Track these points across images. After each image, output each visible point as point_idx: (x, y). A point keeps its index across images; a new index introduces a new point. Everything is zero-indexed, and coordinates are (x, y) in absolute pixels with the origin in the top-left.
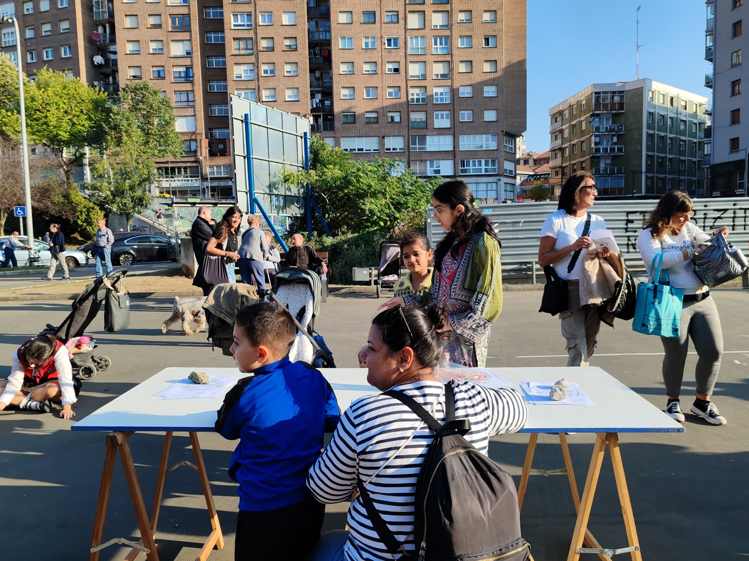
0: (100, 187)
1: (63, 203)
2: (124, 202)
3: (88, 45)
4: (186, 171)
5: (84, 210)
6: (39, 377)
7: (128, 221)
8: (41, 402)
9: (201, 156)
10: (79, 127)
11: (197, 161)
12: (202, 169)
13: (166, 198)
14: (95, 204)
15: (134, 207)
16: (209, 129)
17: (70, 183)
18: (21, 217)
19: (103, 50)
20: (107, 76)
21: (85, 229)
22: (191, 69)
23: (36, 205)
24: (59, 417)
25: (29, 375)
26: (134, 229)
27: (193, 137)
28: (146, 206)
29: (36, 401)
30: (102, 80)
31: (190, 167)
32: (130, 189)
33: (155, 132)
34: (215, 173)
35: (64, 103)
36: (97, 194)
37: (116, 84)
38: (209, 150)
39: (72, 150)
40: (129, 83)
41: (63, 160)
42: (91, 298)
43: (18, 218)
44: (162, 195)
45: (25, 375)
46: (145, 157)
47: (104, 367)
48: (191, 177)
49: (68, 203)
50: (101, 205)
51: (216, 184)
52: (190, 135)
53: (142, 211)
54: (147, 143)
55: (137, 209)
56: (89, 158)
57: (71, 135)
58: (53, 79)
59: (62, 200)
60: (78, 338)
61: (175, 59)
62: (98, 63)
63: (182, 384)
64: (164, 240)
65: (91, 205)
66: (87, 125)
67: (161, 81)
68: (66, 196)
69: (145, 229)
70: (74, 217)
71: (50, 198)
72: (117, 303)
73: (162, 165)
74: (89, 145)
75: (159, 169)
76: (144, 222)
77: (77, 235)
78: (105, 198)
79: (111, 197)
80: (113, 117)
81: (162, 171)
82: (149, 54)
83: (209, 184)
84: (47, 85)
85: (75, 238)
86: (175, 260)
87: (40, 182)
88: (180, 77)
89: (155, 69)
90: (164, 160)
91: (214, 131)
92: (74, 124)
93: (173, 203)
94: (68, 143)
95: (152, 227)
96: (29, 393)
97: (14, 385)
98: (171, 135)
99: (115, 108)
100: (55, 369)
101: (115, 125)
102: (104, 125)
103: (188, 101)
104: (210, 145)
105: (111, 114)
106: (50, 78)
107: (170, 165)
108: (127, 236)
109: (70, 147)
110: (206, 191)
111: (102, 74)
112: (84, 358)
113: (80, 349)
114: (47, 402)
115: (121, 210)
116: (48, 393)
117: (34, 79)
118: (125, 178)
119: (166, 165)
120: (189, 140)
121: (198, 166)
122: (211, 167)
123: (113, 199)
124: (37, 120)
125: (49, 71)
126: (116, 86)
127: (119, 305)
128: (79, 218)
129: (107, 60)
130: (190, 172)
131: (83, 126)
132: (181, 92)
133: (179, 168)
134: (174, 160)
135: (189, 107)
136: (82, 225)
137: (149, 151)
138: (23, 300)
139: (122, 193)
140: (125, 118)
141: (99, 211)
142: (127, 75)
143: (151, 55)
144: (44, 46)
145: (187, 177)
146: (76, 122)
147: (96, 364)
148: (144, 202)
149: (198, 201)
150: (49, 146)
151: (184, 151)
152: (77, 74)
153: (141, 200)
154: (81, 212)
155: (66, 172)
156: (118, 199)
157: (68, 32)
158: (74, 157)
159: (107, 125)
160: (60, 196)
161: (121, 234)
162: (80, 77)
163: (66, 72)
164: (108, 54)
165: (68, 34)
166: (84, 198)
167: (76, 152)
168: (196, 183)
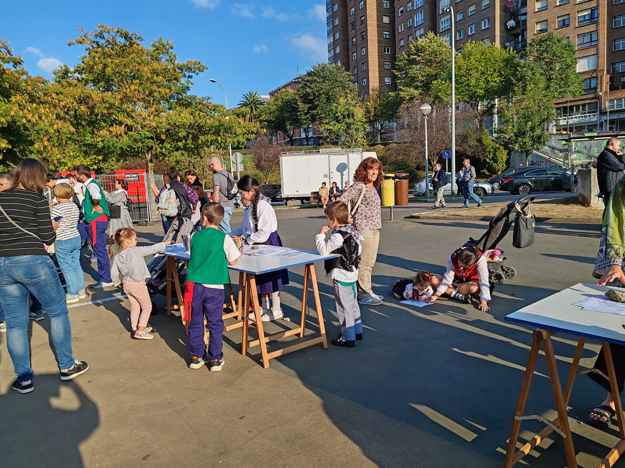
0: (506, 130)
1: (477, 146)
2: (524, 141)
3: (503, 14)
4: (584, 108)
5: (492, 150)
6: (465, 277)
7: (527, 158)
8: (465, 295)
9: (601, 92)
10: (492, 83)
11: (597, 97)
12: (601, 104)
13: (563, 135)
14: (500, 144)
15: (533, 145)
16: (611, 64)
17: (482, 129)
18: (447, 158)
19: (514, 15)
20: (517, 36)
21: (492, 165)
22: (596, 11)
23: (458, 149)
24: (478, 309)
25: (458, 274)
26: (532, 163)
27: (594, 75)
28: (544, 143)
29: (461, 294)
30: (512, 40)
31: (588, 103)
32: (531, 130)
33: (556, 76)
34: (615, 106)
35: (482, 66)
36: (502, 137)
37: (524, 40)
38: (610, 85)
39: (485, 103)
40: (534, 37)
41: (478, 112)
42: (504, 219)
43: (445, 159)
44: (559, 132)
45: (455, 274)
46: (545, 99)
47: (511, 276)
48: (589, 113)
49: (480, 146)
50: (506, 146)
51: (615, 117)
52: (591, 73)
53: (540, 148)
54: (548, 87)
55: (535, 146)
56: (497, 107)
57: (486, 91)
58: (475, 49)
59: (476, 143)
60: (492, 250)
61: (580, 5)
62: (510, 27)
63: (598, 299)
64: (560, 172)
65: (498, 146)
66: (498, 81)
67: (565, 28)
68: (479, 141)
69: (542, 163)
70: (484, 156)
71: (467, 142)
72: (525, 224)
73: (561, 106)
74: (499, 97)
75: (558, 109)
76: (541, 157)
77: (485, 171)
78: (509, 139)
79: (515, 138)
80: (520, 70)
81: (561, 110)
82: (556, 7)
83: (608, 117)
84: (470, 54)
85: (484, 173)
86: (569, 190)
87: (461, 131)
88: (585, 20)
89: (560, 19)
90: (564, 100)
91: (616, 66)
92: (488, 82)
93: (571, 139)
94: (482, 98)
95: (548, 161)
96: (457, 287)
97: (447, 280)
98: (572, 76)
99: (522, 62)
100: (477, 272)
101: (521, 76)
102: (512, 78)
103: (591, 41)
104: (611, 79)
105: (518, 68)
106: (473, 48)
107: (569, 104)
108: (526, 170)
109: (483, 101)
110: (604, 124)
111: (513, 35)
112: (495, 267)
113: (493, 259)
114: (469, 296)
115: (521, 148)
116: (471, 289)
117: (460, 52)
118: (528, 120)
119: (565, 105)
120: (590, 78)
121: (597, 102)
122: (611, 101)
123: (516, 139)
124: (462, 84)
125: (472, 43)
126: (524, 43)
127: (526, 226)
128: (487, 157)
129: (518, 23)
130: (588, 108)
131: (495, 82)
132: (584, 34)
133: (578, 107)
134: (573, 99)
135: (591, 46)
136: (490, 163)
137: (549, 94)
138: (449, 219)
139: (524, 134)
140: (531, 69)
141: (504, 150)
142: (534, 30)
143: (558, 7)
144: (469, 24)
145: (585, 113)
146: (490, 80)
147: (505, 272)
148: (542, 140)
149: (595, 134)
150: (468, 103)
151: (583, 90)
152: (493, 40)
153: (539, 137)
154: (489, 152)
155: (481, 121)
156: (520, 139)
157: (488, 7)
158: (487, 108)
159: (514, 78)
160: (475, 140)
161: (520, 169)
162: (495, 42)
163: (485, 40)
164: (519, 17)
165: (488, 9)
166: (492, 140)
167: (488, 104)
168: (594, 118)
